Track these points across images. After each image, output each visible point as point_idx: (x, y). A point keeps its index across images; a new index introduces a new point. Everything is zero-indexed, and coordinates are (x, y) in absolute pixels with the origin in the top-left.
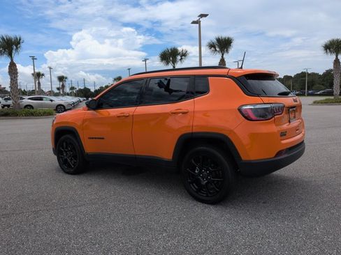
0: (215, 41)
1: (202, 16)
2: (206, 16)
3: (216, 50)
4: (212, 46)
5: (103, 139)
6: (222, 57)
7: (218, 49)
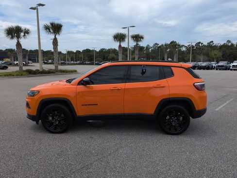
0: (49, 24)
1: (40, 5)
2: (43, 5)
3: (50, 31)
4: (47, 28)
5: (97, 105)
6: (55, 37)
7: (51, 31)
